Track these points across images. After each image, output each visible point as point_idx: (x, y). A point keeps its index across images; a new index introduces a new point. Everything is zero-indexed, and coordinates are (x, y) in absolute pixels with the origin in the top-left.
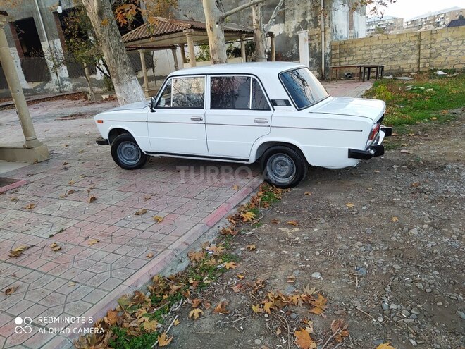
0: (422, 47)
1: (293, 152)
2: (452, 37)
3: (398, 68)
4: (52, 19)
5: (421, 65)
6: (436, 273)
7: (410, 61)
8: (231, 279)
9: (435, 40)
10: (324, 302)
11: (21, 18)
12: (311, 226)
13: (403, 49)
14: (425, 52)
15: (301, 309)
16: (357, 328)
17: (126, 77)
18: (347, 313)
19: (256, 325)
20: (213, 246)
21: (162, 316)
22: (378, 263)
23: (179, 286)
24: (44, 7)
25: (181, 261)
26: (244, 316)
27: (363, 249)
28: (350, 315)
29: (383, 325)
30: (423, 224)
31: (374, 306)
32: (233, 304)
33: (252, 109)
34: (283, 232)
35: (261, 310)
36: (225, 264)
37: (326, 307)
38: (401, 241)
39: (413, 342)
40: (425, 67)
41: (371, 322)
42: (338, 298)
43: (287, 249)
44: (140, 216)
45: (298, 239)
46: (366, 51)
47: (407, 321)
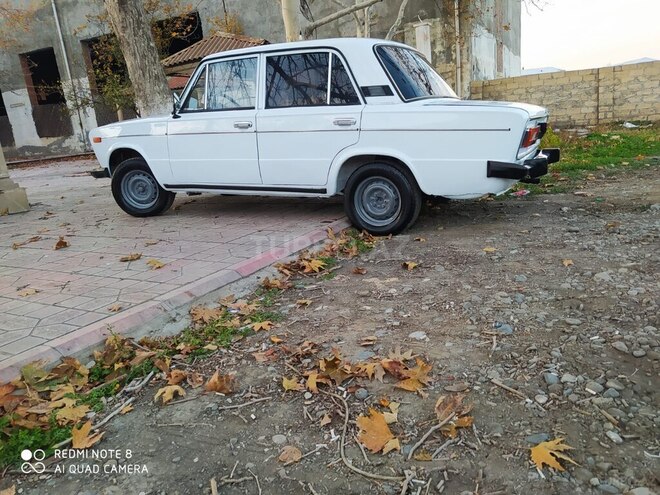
0: (601, 90)
1: (396, 172)
2: (644, 76)
3: (567, 119)
4: (79, 50)
5: (601, 116)
6: (651, 328)
7: (584, 110)
8: (257, 345)
9: (619, 80)
10: (426, 371)
11: (37, 48)
12: (419, 275)
13: (574, 92)
14: (606, 97)
15: (380, 384)
16: (492, 414)
17: (158, 98)
18: (471, 389)
19: (283, 411)
20: (242, 303)
21: (103, 399)
22: (536, 317)
23: (153, 353)
24: (68, 33)
25: (174, 320)
26: (263, 396)
27: (509, 300)
28: (477, 392)
29: (548, 409)
30: (619, 267)
31: (528, 378)
32: (248, 380)
33: (330, 105)
34: (369, 283)
35: (298, 387)
36: (255, 324)
37: (430, 379)
38: (580, 288)
39: (614, 436)
40: (606, 118)
41: (522, 403)
42: (454, 366)
43: (371, 304)
44: (127, 263)
45: (393, 291)
46: (521, 95)
47: (597, 400)
